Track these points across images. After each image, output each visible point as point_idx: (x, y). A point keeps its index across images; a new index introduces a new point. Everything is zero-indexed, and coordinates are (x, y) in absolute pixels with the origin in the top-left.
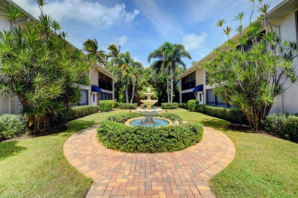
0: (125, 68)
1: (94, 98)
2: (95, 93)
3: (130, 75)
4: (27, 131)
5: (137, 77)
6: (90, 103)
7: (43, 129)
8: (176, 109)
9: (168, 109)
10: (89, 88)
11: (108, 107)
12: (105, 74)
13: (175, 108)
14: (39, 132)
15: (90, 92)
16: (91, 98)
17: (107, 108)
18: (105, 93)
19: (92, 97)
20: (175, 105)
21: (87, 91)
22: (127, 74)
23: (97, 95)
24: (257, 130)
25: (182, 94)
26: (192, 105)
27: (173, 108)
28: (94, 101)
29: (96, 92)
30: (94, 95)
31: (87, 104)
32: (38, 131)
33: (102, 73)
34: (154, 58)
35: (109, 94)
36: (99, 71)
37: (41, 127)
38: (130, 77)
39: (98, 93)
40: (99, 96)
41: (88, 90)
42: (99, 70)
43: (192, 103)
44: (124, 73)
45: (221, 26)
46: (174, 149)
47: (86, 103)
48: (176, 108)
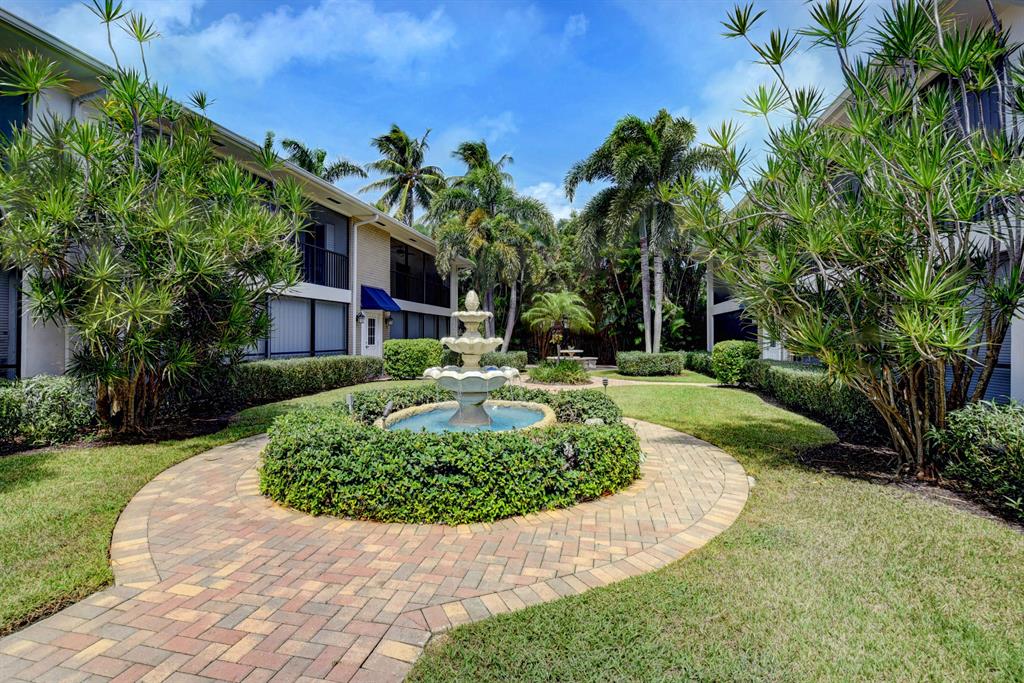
0: (477, 222)
1: (372, 332)
2: (377, 315)
3: (499, 246)
4: (101, 428)
5: (522, 256)
6: (354, 348)
7: (149, 426)
8: (674, 378)
9: (639, 374)
10: (351, 296)
11: (411, 363)
12: (416, 247)
13: (668, 373)
14: (135, 433)
15: (355, 310)
16: (359, 333)
17: (410, 366)
18: (421, 315)
19: (365, 327)
20: (668, 360)
21: (346, 306)
22: (486, 244)
23: (386, 321)
24: (920, 474)
25: (715, 317)
26: (730, 360)
27: (661, 374)
28: (371, 341)
29: (381, 311)
30: (372, 322)
31: (346, 351)
32: (132, 430)
33: (407, 246)
34: (589, 179)
35: (437, 318)
36: (392, 238)
37: (145, 417)
38: (497, 256)
39: (388, 314)
40: (390, 323)
41: (348, 304)
42: (392, 235)
43: (729, 355)
44: (476, 241)
45: (743, 34)
46: (458, 512)
47: (341, 348)
48: (673, 374)
